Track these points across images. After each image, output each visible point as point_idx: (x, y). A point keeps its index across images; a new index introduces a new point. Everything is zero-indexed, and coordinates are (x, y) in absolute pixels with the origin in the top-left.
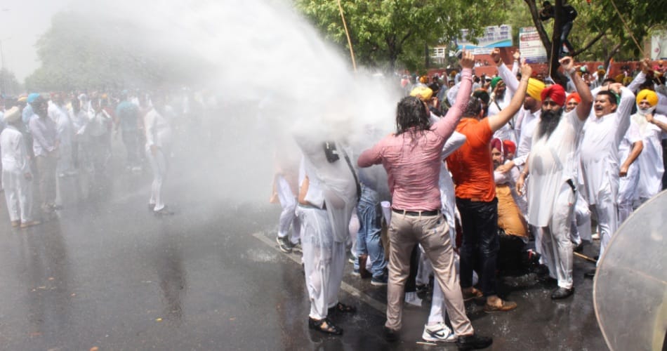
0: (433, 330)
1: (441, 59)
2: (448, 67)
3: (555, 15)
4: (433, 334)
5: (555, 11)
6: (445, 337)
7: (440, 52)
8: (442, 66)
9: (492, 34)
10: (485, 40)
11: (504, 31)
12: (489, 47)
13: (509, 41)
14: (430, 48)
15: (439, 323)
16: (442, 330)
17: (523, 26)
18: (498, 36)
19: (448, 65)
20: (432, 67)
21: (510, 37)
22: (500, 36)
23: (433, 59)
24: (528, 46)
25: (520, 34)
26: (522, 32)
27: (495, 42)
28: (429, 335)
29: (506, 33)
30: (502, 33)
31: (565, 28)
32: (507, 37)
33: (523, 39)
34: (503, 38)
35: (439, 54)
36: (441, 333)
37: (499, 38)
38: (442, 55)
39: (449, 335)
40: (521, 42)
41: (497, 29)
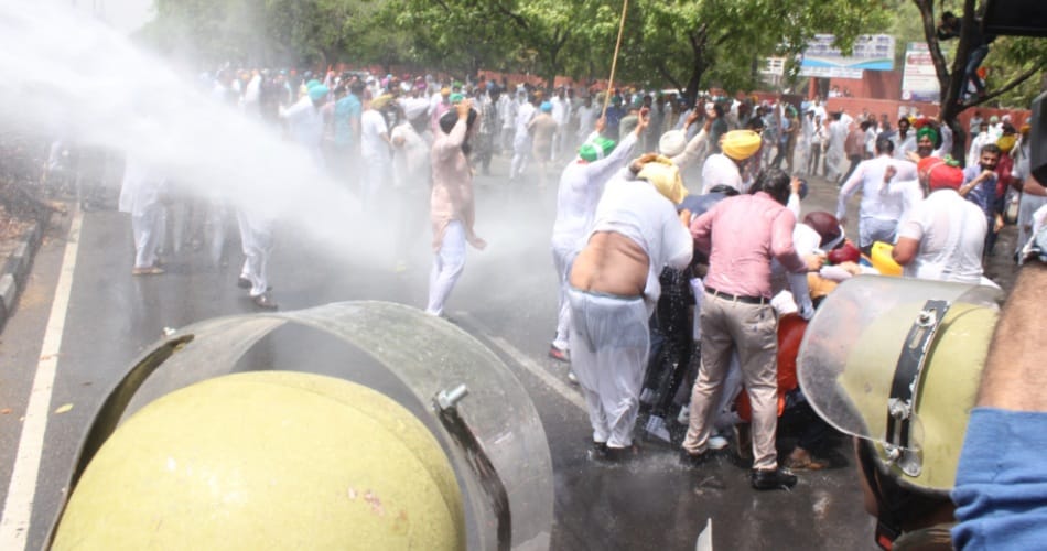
1: (777, 76)
2: (787, 91)
3: (961, 33)
5: (962, 28)
7: (776, 66)
8: (775, 88)
9: (861, 48)
11: (883, 45)
12: (855, 67)
13: (889, 61)
14: (761, 58)
17: (915, 40)
18: (875, 50)
19: (786, 87)
20: (760, 89)
21: (891, 55)
22: (875, 52)
23: (763, 76)
24: (918, 74)
25: (908, 53)
26: (911, 49)
27: (866, 60)
29: (886, 48)
30: (879, 48)
31: (975, 54)
32: (885, 55)
33: (911, 61)
34: (878, 55)
35: (774, 68)
37: (872, 56)
38: (780, 71)
40: (907, 65)
41: (874, 39)
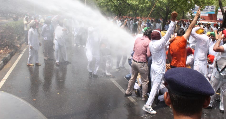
0: (147, 107)
1: (189, 16)
4: (146, 108)
6: (149, 111)
9: (208, 9)
10: (205, 11)
12: (206, 13)
15: (150, 106)
16: (150, 108)
18: (210, 9)
19: (192, 18)
22: (211, 10)
24: (221, 14)
25: (218, 10)
27: (209, 12)
28: (145, 108)
29: (213, 9)
30: (212, 9)
32: (213, 10)
34: (212, 10)
35: (189, 14)
36: (149, 109)
37: (210, 10)
39: (151, 111)
40: (218, 13)
41: (210, 7)
